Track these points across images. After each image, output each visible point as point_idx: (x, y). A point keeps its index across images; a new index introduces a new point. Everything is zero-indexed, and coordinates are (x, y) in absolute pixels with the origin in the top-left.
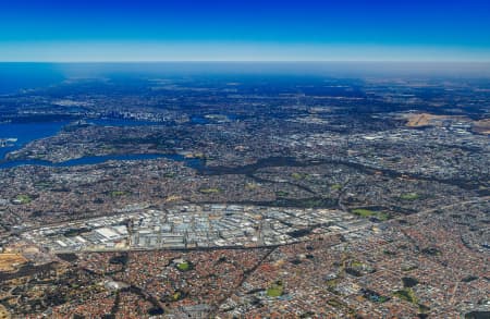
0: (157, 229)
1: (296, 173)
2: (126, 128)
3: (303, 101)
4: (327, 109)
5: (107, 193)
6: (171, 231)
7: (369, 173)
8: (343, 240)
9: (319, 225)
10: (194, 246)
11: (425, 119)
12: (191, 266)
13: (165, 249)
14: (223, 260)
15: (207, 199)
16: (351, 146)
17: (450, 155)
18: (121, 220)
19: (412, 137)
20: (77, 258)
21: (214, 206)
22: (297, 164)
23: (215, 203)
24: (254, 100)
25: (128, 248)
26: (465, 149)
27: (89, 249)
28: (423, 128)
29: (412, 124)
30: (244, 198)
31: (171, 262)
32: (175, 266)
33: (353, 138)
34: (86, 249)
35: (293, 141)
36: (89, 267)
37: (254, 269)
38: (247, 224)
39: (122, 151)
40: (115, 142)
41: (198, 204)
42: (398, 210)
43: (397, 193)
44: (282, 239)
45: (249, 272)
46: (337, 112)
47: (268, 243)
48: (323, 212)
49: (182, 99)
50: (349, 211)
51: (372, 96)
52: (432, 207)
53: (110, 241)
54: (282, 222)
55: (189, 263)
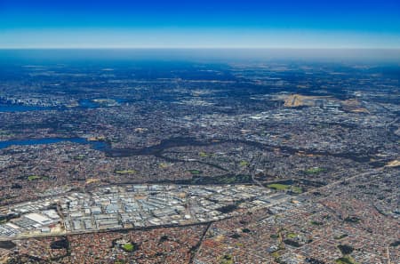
0: (88, 211)
1: (202, 153)
2: (18, 113)
3: (182, 85)
4: (207, 92)
5: (22, 178)
6: (103, 213)
7: (268, 150)
8: (270, 213)
9: (243, 201)
10: (131, 226)
11: (299, 100)
12: (136, 247)
13: (103, 231)
14: (164, 238)
15: (126, 180)
16: (242, 125)
17: (333, 131)
18: (47, 204)
19: (293, 117)
20: (15, 245)
21: (135, 187)
22: (200, 144)
23: (136, 183)
24: (135, 85)
25: (65, 232)
26: (343, 125)
27: (24, 235)
28: (299, 108)
29: (289, 105)
30: (162, 177)
31: (114, 243)
32: (120, 247)
33: (241, 118)
34: (21, 235)
35: (187, 122)
36: (32, 254)
37: (198, 245)
38: (175, 202)
39: (22, 137)
40: (12, 127)
41: (119, 185)
42: (309, 183)
43: (301, 167)
44: (214, 215)
45: (194, 248)
46: (217, 94)
47: (202, 220)
48: (242, 187)
49: (64, 84)
50: (265, 185)
51: (243, 79)
52: (338, 179)
53: (43, 226)
54: (207, 199)
55: (133, 243)
